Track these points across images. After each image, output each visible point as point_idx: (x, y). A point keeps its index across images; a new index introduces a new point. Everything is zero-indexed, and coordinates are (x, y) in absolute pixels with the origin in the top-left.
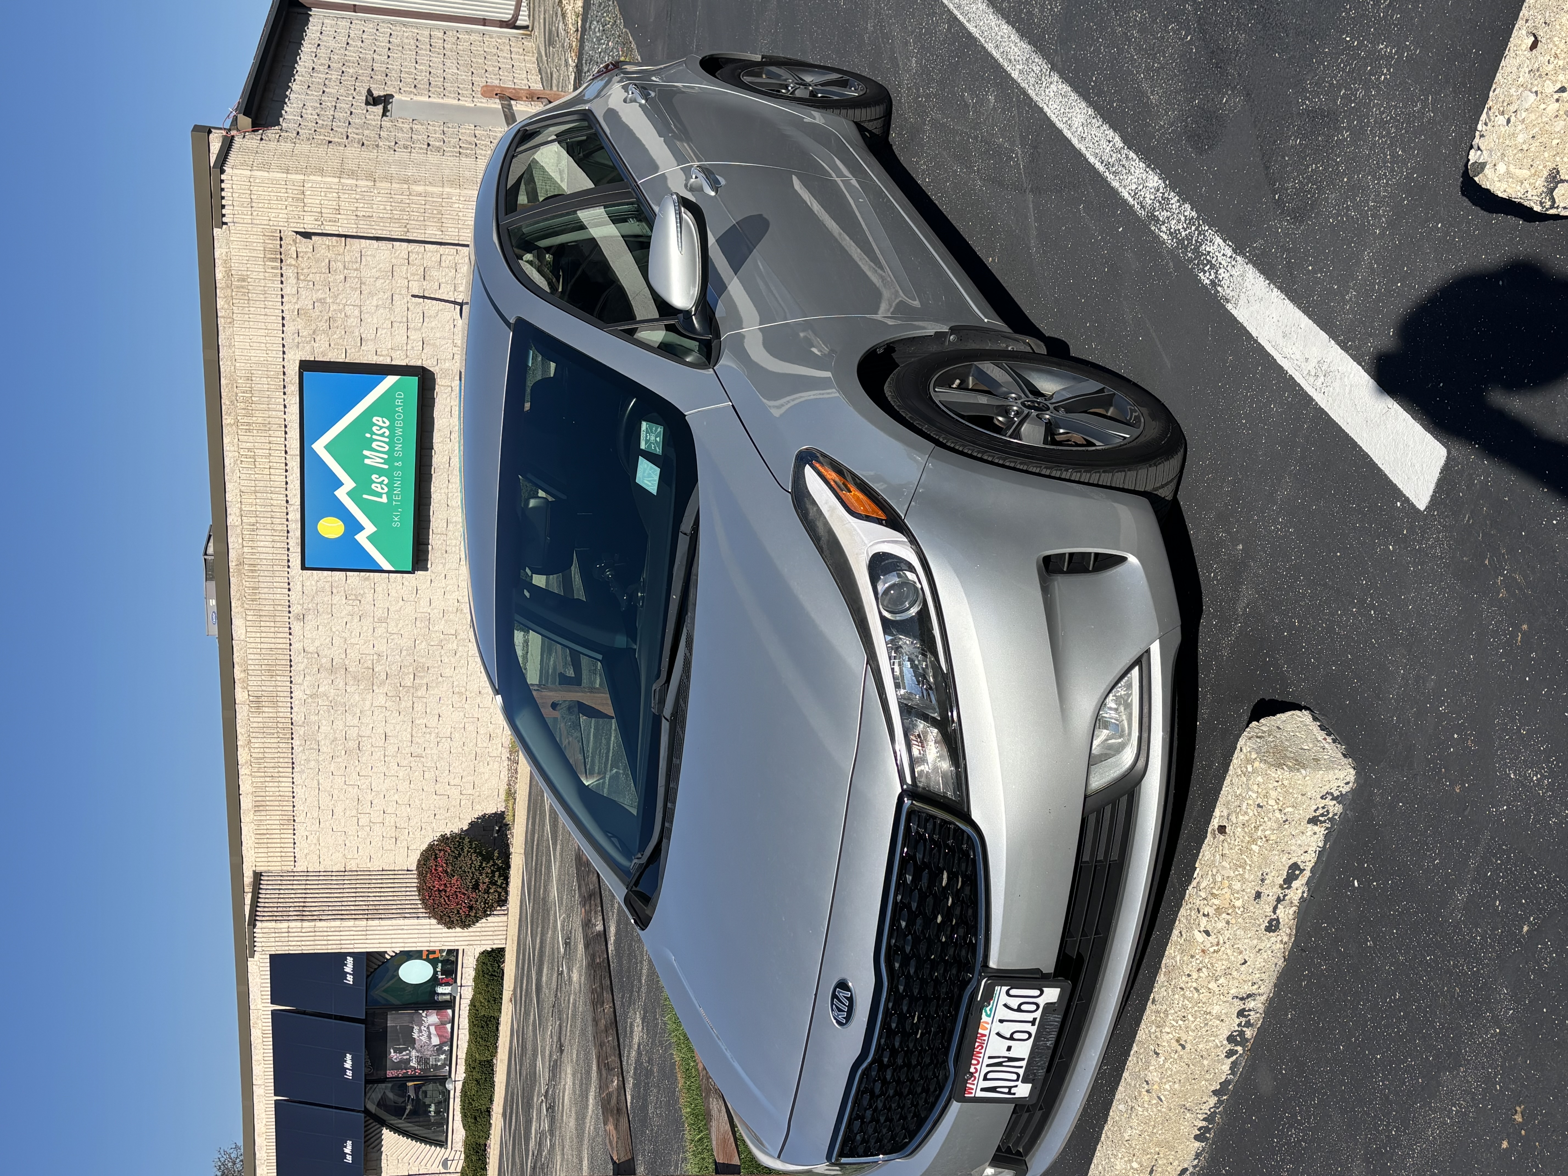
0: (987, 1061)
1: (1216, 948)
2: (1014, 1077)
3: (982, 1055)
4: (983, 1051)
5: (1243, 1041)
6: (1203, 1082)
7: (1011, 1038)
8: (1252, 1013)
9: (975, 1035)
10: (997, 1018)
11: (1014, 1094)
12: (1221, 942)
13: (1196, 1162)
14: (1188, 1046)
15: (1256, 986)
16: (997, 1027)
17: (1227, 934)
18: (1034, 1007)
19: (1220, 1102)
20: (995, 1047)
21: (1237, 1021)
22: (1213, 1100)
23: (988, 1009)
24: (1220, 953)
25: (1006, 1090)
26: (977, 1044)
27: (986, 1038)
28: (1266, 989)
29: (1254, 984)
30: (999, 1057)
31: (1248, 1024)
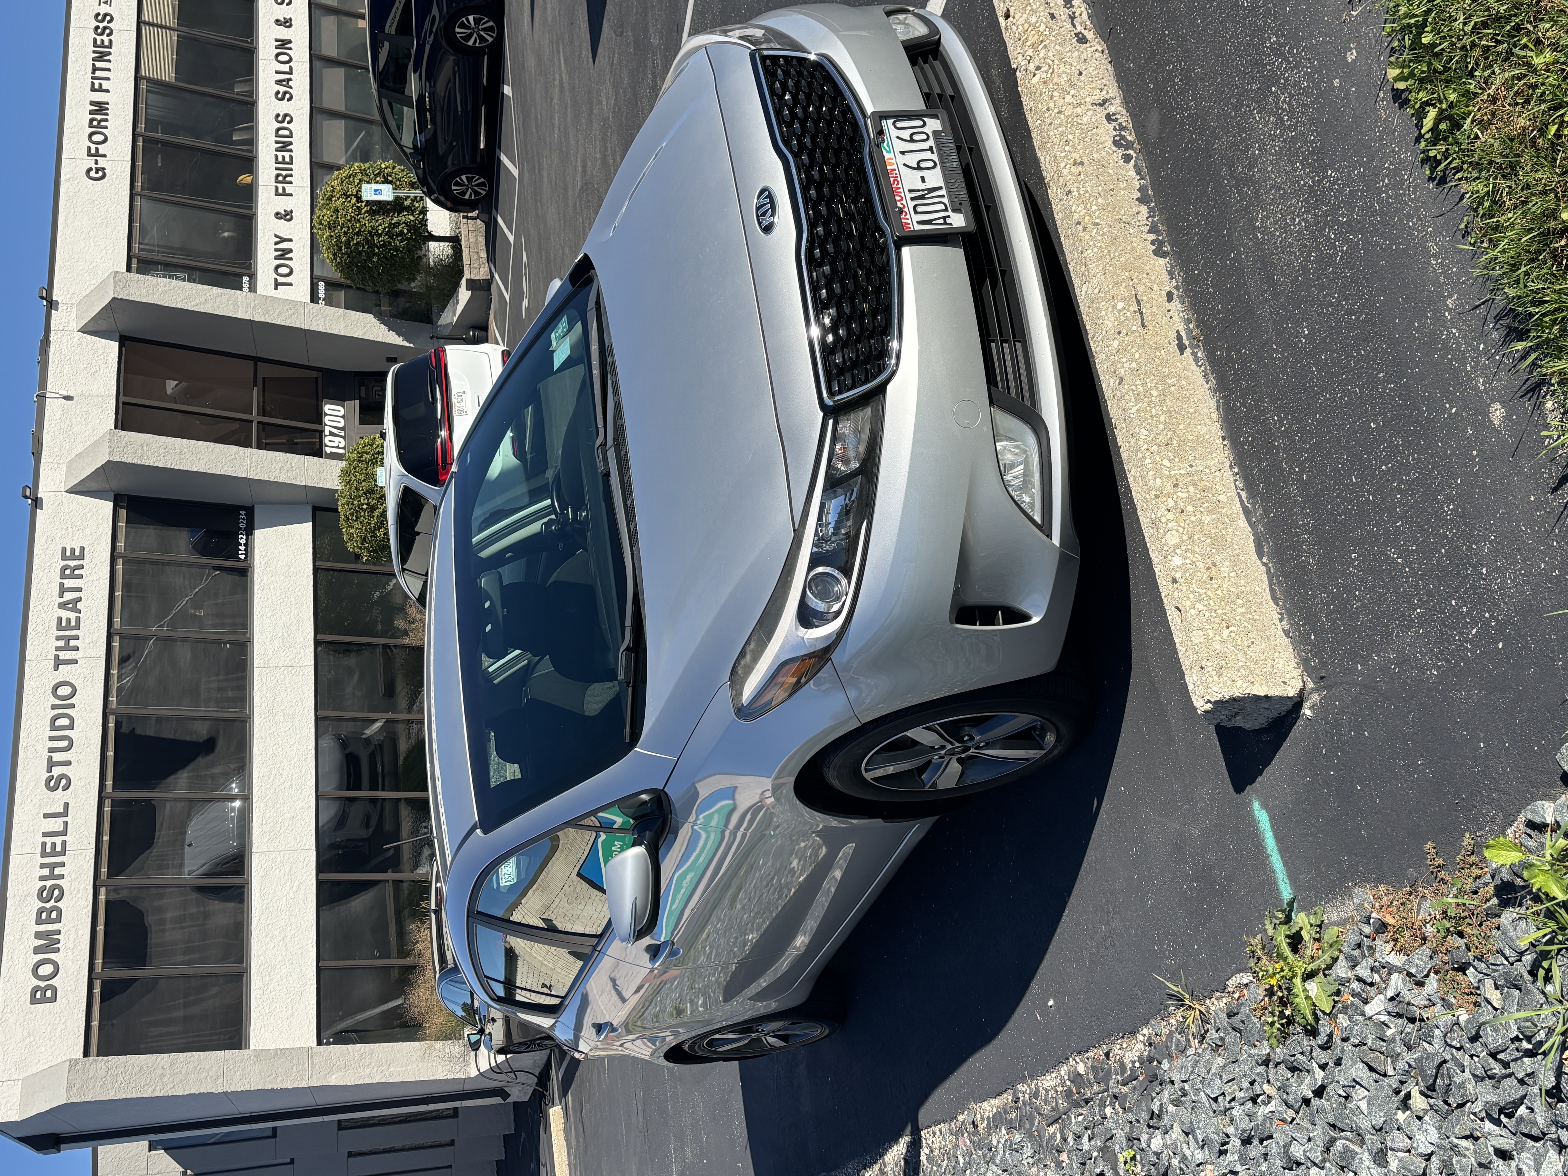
0: (909, 196)
1: (1051, 71)
2: (943, 207)
3: (901, 190)
4: (900, 185)
5: (1129, 146)
6: (1122, 192)
7: (919, 168)
8: (1118, 116)
9: (886, 173)
10: (897, 150)
11: (951, 224)
12: (1051, 63)
13: (1174, 283)
14: (1085, 160)
15: (1104, 93)
16: (901, 159)
17: (1050, 54)
18: (924, 137)
19: (1151, 210)
20: (909, 181)
21: (1111, 127)
22: (1144, 209)
23: (885, 145)
24: (1056, 71)
25: (941, 221)
26: (892, 180)
27: (897, 172)
28: (1113, 91)
29: (1101, 90)
30: (918, 191)
31: (1122, 128)
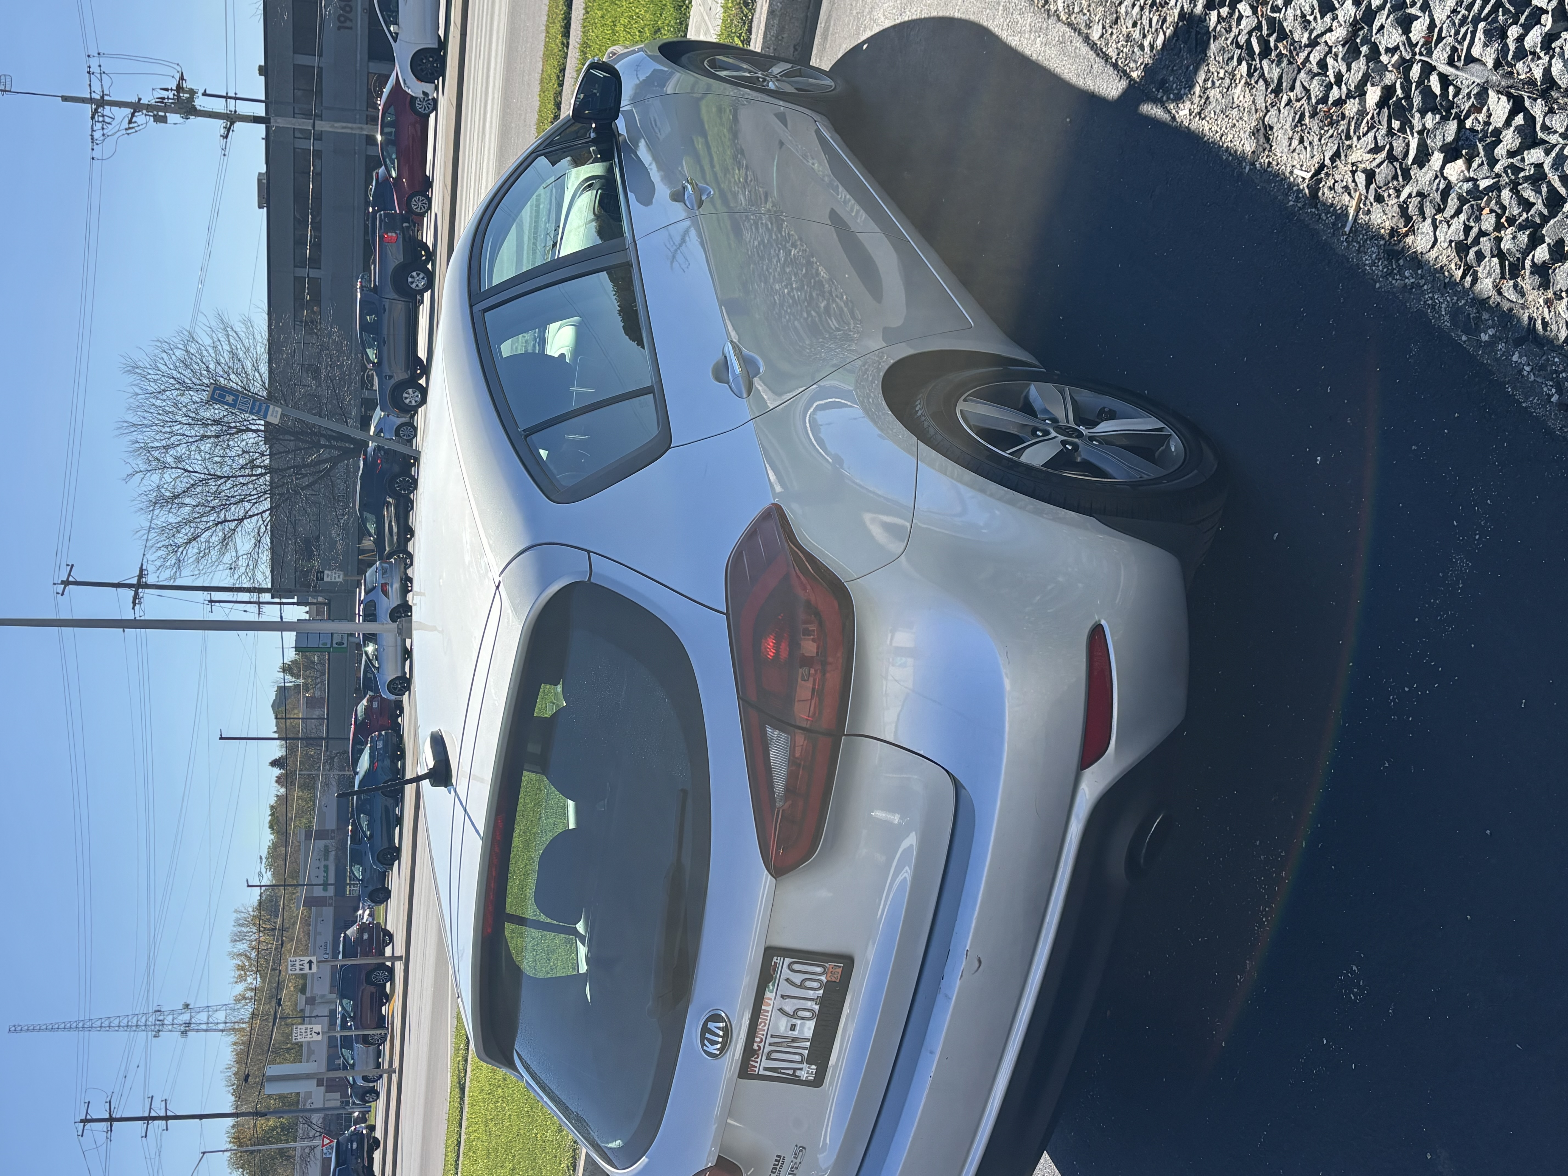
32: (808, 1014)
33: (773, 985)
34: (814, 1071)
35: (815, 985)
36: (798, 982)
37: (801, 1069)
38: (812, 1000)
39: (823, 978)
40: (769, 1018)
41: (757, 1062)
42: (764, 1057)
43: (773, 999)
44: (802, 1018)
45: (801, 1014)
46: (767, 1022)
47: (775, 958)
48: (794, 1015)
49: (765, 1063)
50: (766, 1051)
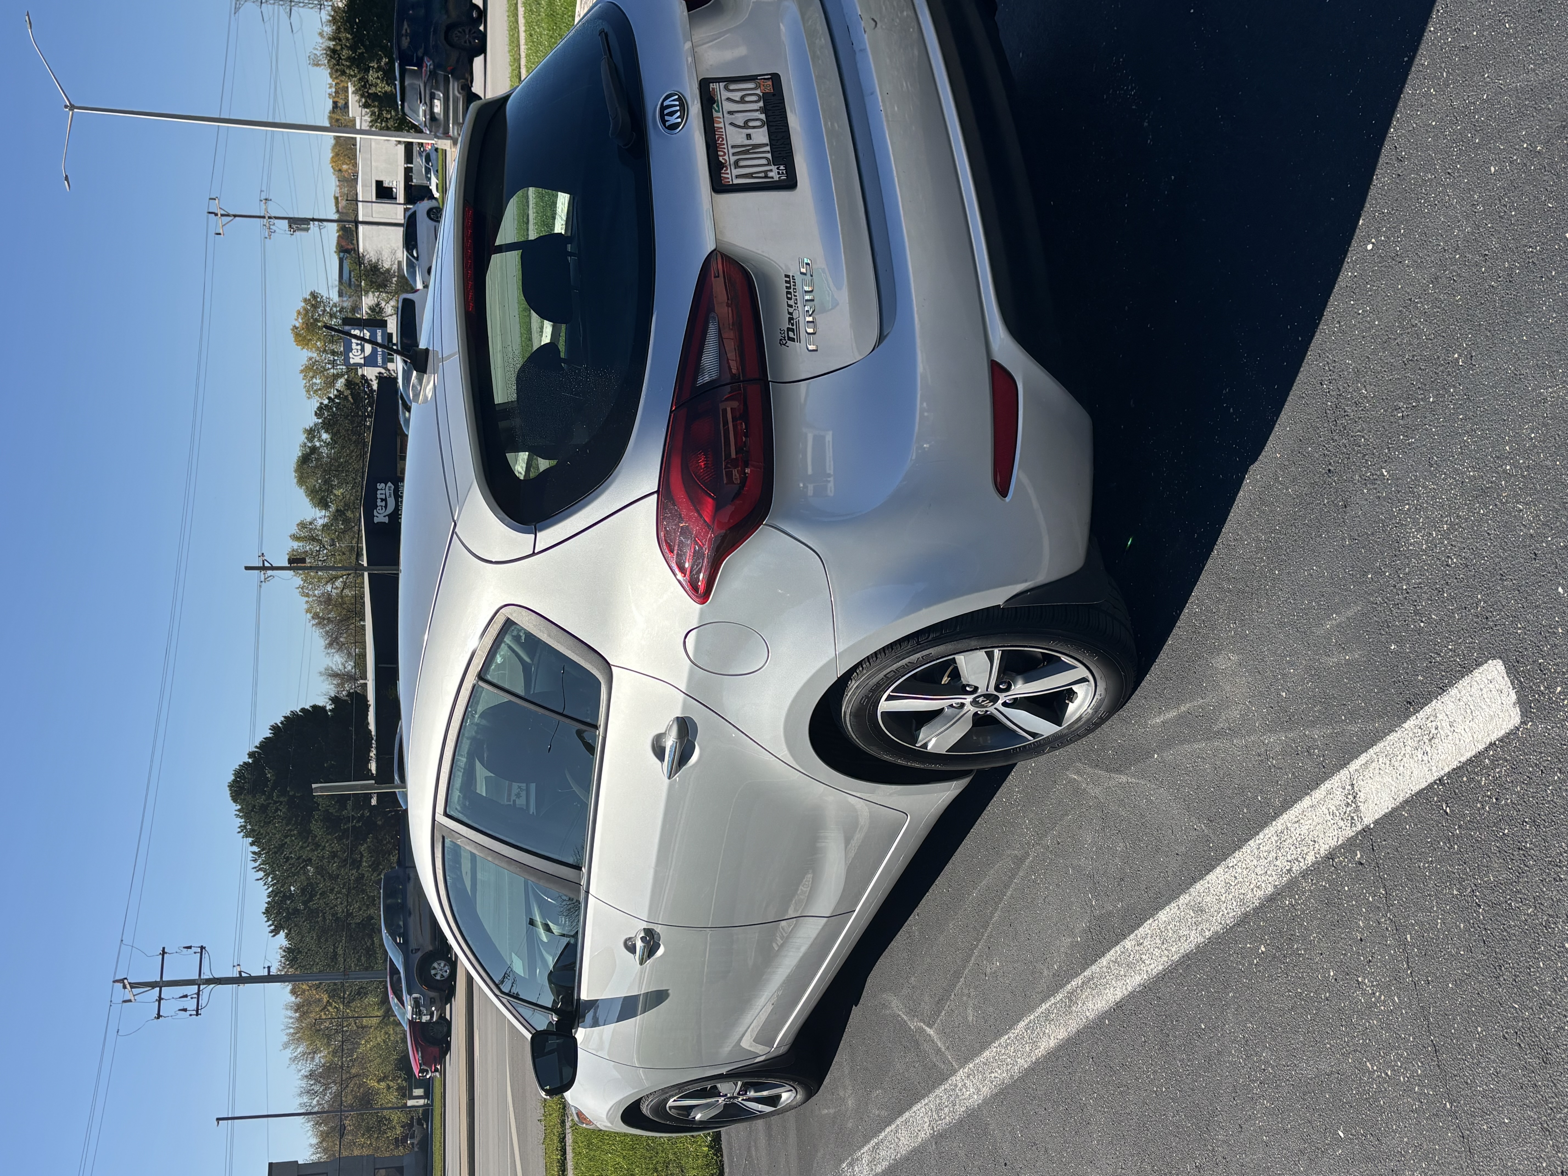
32: (758, 123)
33: (718, 106)
34: (784, 171)
35: (754, 98)
36: (738, 99)
37: (771, 170)
38: (757, 110)
39: (758, 92)
40: (724, 133)
41: (728, 174)
42: (733, 168)
43: (722, 116)
44: (754, 127)
45: (751, 124)
46: (724, 137)
47: (711, 85)
48: (746, 126)
49: (736, 172)
50: (732, 162)
